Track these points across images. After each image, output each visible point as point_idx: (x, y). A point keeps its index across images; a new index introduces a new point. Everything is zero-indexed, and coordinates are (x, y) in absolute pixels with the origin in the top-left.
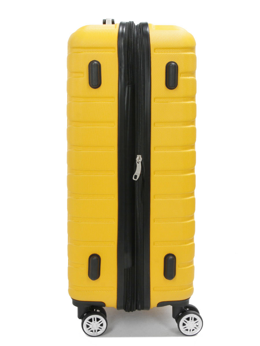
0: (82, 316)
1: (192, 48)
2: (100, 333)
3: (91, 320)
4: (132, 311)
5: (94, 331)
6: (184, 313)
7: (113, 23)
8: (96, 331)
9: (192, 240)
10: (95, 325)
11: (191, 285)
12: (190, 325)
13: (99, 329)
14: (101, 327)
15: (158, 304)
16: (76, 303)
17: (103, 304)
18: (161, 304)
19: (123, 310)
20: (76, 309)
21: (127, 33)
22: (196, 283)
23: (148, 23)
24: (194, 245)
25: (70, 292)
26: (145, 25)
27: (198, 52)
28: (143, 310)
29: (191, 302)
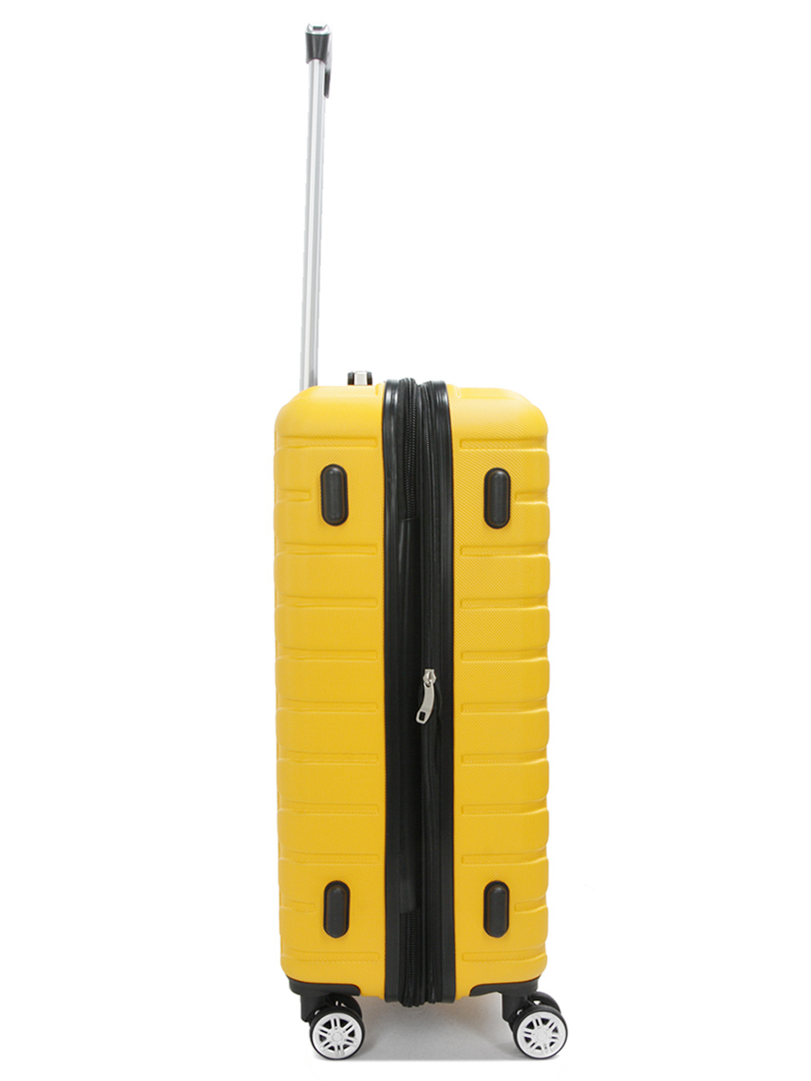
0: (310, 1016)
1: (541, 440)
2: (348, 1051)
3: (328, 1025)
4: (417, 1006)
5: (336, 1048)
6: (528, 1009)
7: (370, 382)
8: (342, 1048)
9: (543, 852)
10: (337, 1035)
11: (542, 949)
12: (541, 1035)
13: (348, 1043)
14: (350, 1038)
15: (471, 991)
16: (296, 986)
17: (356, 990)
18: (478, 990)
19: (398, 1003)
20: (296, 999)
21: (402, 407)
22: (551, 945)
23: (447, 383)
24: (546, 862)
25: (285, 964)
26: (441, 387)
27: (553, 447)
28: (440, 1004)
29: (542, 988)
